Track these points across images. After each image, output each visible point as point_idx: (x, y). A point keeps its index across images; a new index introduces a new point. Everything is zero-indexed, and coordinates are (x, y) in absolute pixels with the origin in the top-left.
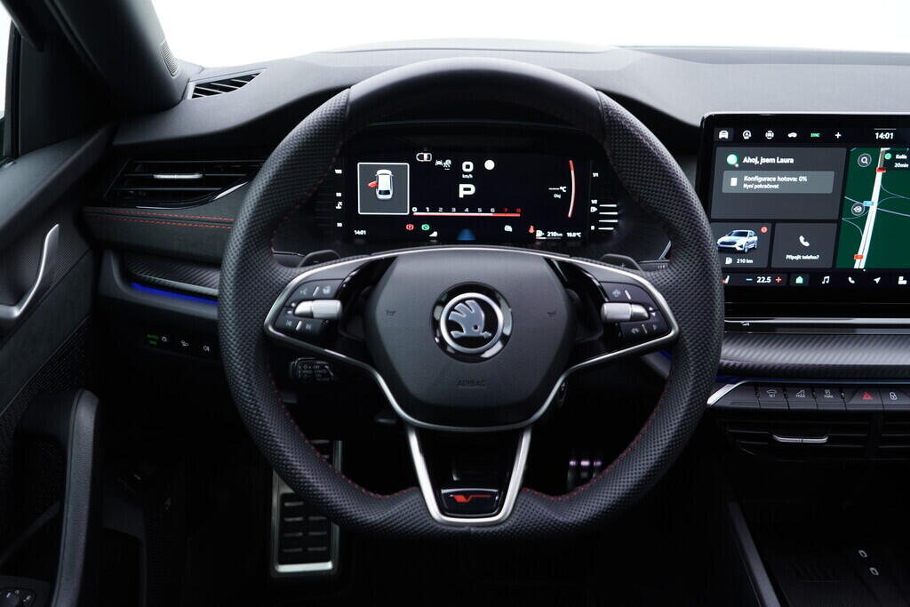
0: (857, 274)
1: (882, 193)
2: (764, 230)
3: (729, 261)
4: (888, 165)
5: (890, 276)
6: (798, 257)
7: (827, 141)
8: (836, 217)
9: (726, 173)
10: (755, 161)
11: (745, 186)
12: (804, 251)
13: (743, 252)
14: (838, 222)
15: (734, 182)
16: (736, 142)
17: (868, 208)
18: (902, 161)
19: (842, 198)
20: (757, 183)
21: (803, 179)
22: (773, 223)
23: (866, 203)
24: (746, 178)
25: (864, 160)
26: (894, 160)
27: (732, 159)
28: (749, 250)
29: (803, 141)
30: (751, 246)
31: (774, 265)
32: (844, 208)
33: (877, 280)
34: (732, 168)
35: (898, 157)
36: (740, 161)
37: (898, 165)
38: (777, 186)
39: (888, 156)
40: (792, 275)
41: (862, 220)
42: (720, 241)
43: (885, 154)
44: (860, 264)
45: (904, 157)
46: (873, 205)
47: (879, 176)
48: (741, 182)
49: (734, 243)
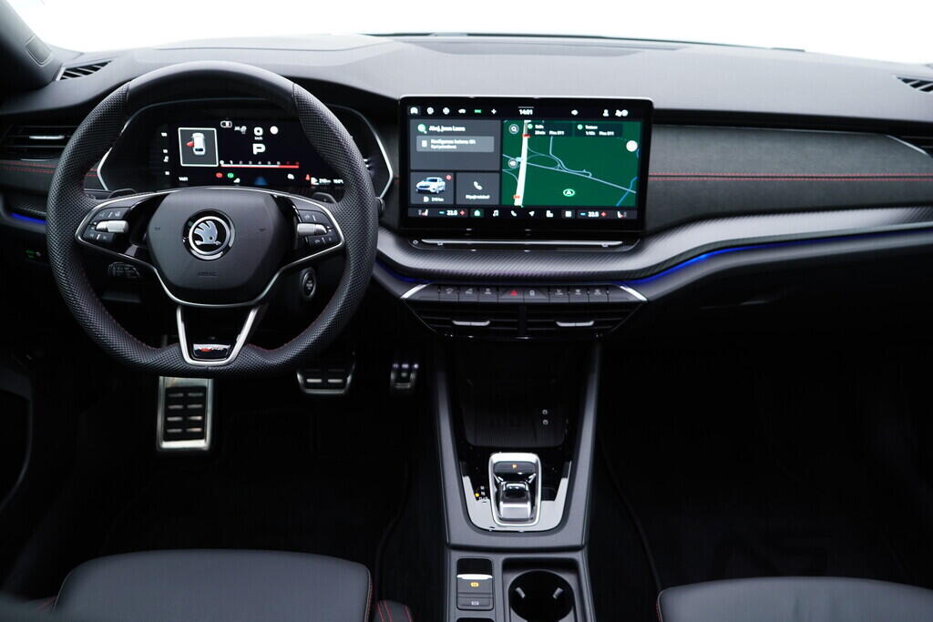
0: (517, 209)
1: (529, 153)
2: (449, 177)
3: (426, 199)
4: (531, 132)
5: (541, 211)
6: (474, 197)
7: (486, 115)
8: (498, 169)
9: (418, 137)
10: (437, 129)
11: (433, 147)
12: (478, 193)
13: (435, 193)
14: (500, 172)
15: (424, 144)
16: (423, 115)
17: (519, 163)
18: (540, 130)
19: (502, 157)
20: (440, 145)
21: (472, 142)
22: (454, 173)
23: (518, 159)
24: (433, 141)
25: (514, 129)
26: (534, 129)
27: (422, 128)
28: (440, 192)
29: (470, 115)
30: (441, 189)
31: (458, 202)
32: (503, 162)
33: (532, 213)
34: (422, 134)
35: (537, 127)
36: (427, 129)
37: (537, 133)
38: (455, 147)
39: (530, 127)
40: (472, 210)
41: (517, 171)
42: (418, 185)
43: (528, 124)
44: (519, 202)
45: (541, 127)
46: (523, 159)
47: (525, 140)
48: (429, 144)
49: (428, 187)
